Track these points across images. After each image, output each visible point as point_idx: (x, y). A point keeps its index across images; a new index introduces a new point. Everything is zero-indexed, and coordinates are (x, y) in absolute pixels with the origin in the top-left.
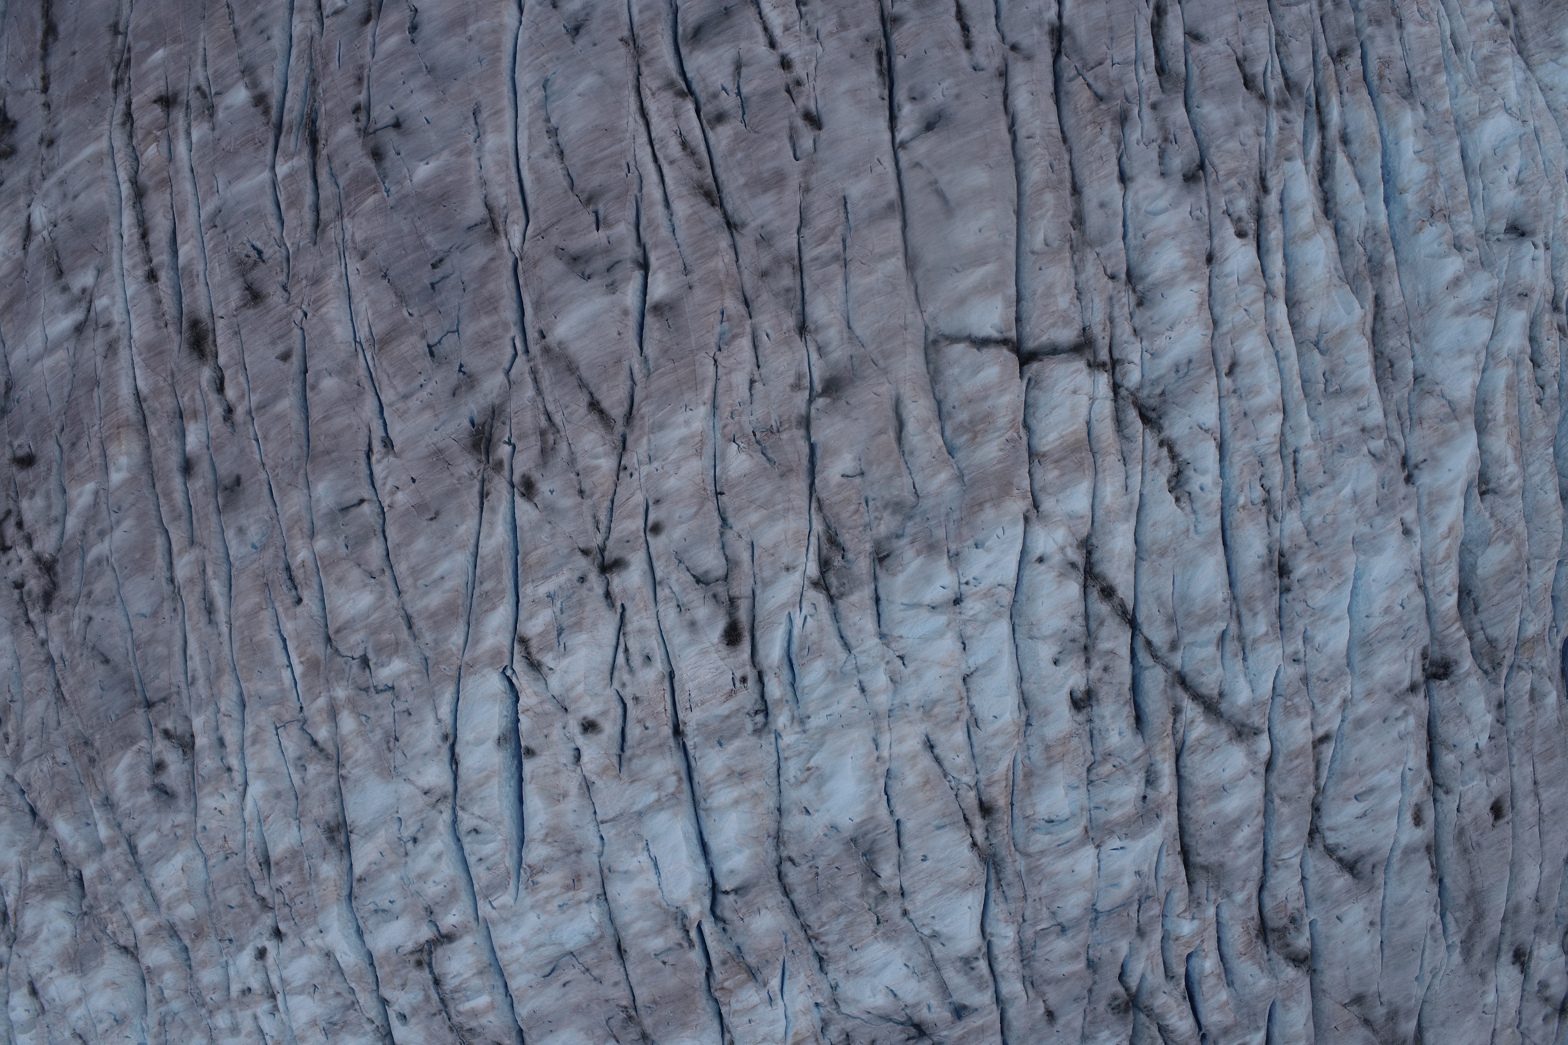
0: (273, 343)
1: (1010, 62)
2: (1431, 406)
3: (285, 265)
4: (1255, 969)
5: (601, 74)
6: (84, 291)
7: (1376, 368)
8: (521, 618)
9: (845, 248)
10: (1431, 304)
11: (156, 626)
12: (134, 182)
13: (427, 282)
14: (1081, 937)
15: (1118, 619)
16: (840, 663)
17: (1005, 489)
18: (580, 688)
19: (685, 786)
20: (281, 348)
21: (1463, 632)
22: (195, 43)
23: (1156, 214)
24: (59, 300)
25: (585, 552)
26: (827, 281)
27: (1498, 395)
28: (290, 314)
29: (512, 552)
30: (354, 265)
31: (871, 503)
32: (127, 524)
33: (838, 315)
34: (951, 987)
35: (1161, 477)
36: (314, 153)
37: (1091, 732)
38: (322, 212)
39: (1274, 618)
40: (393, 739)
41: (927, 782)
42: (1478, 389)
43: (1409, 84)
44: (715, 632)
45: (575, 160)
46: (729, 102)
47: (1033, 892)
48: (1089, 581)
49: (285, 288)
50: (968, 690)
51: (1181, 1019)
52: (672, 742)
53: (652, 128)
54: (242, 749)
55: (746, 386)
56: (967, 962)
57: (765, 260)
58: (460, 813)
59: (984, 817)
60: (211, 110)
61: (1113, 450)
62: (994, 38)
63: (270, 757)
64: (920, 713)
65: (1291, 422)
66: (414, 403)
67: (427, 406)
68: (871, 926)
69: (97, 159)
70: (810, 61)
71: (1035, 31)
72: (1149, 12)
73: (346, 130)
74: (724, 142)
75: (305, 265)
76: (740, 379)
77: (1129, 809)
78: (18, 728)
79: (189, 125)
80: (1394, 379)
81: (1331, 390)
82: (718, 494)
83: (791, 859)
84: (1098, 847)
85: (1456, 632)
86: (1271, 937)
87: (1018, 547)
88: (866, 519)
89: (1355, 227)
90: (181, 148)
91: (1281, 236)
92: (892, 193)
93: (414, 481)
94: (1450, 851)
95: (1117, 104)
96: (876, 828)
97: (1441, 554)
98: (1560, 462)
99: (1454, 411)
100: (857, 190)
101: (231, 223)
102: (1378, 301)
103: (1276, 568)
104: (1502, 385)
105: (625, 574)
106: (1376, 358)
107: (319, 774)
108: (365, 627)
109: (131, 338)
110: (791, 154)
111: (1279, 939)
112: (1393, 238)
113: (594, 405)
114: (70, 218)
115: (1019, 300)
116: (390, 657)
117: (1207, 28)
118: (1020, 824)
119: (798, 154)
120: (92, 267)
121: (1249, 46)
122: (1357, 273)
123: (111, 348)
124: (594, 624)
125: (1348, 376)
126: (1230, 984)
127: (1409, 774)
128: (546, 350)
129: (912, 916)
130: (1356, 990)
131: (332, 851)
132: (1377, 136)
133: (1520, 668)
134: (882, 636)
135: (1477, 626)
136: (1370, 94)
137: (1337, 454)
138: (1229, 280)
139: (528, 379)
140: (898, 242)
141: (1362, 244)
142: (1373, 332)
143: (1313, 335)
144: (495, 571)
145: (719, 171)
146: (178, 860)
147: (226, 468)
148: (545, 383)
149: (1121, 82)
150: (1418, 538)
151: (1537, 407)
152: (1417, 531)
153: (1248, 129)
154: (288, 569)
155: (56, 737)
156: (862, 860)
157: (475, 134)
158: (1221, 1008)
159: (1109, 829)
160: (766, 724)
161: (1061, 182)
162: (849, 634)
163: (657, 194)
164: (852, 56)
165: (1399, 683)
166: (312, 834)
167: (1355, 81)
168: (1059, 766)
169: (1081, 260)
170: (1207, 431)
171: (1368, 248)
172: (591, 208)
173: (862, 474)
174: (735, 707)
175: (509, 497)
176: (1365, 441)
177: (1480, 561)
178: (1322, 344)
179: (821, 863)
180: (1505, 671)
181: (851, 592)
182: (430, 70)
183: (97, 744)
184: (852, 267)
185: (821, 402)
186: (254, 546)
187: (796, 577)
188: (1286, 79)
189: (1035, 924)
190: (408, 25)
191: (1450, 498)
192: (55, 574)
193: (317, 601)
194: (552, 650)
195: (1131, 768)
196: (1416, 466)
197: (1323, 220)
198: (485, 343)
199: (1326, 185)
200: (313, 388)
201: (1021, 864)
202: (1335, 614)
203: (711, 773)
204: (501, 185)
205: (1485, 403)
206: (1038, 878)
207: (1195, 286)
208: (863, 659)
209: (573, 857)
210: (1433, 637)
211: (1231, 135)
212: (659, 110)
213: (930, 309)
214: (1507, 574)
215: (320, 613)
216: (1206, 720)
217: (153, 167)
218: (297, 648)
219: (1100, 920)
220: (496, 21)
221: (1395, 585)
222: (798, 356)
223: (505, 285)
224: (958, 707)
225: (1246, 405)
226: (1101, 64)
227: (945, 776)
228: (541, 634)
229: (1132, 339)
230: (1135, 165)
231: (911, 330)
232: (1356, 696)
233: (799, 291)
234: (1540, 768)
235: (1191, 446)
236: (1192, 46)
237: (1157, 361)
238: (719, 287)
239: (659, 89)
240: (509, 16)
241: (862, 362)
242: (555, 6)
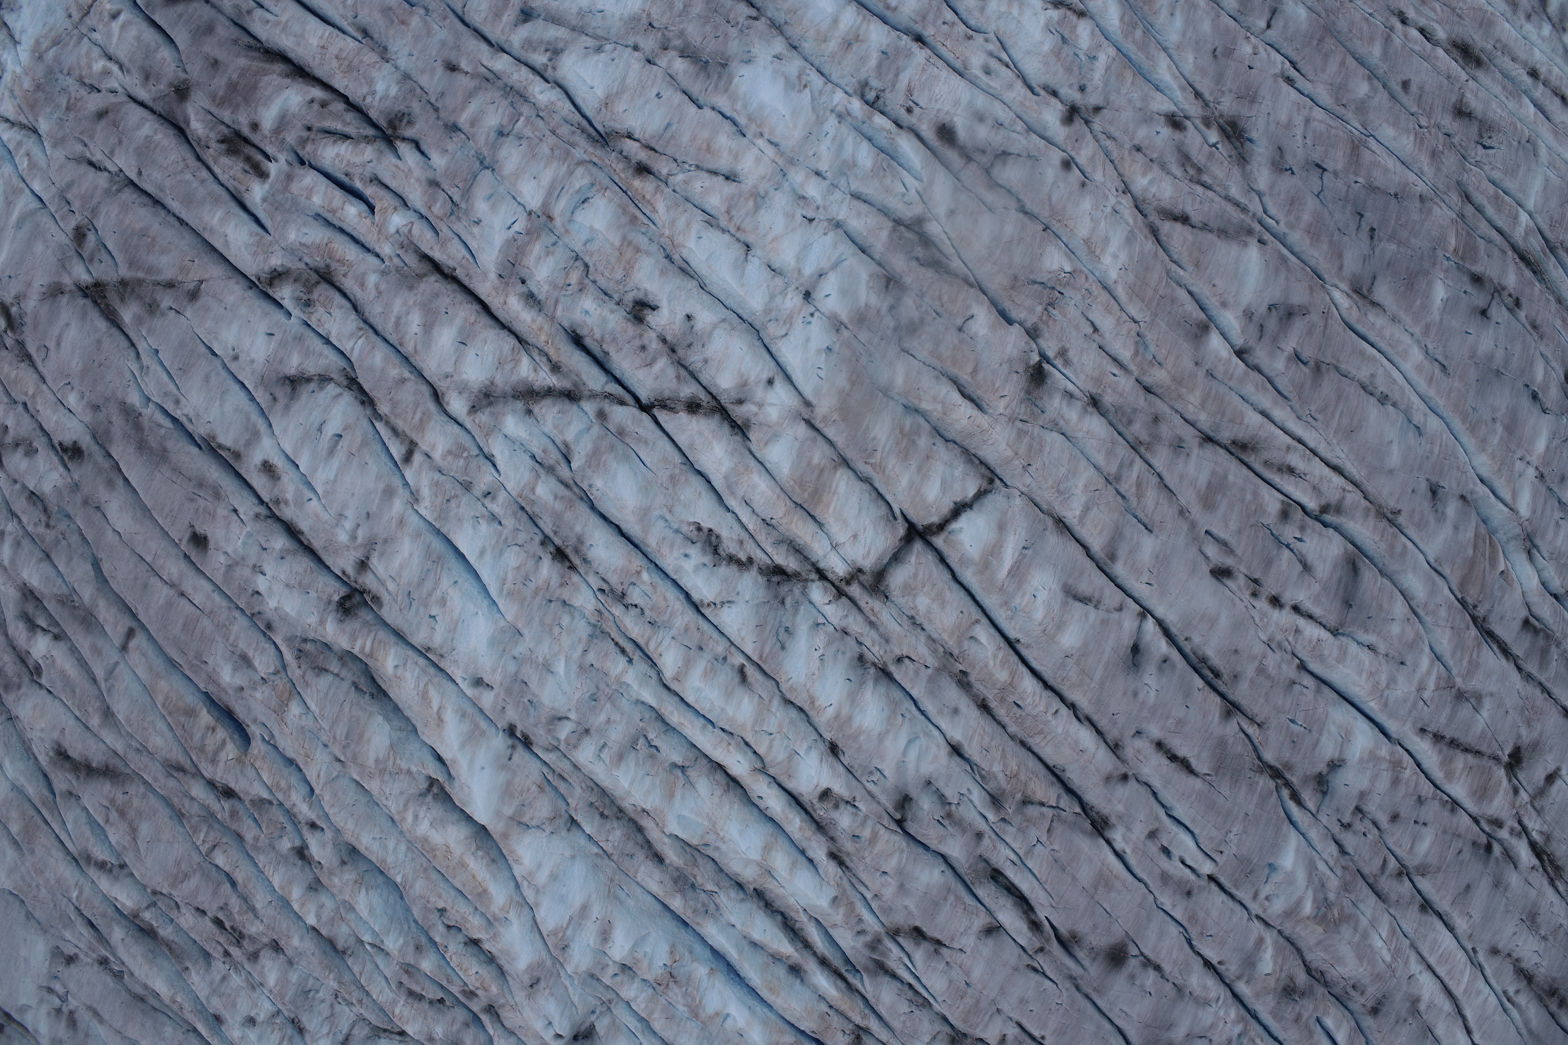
0: (1421, 88)
1: (1119, 763)
2: (543, 808)
3: (1462, 151)
4: (307, 240)
5: (1391, 472)
7: (615, 802)
8: (1098, 31)
9: (1118, 492)
10: (612, 895)
13: (1367, 215)
14: (481, 140)
15: (667, 394)
16: (852, 179)
17: (845, 412)
18: (1015, 11)
20: (1414, 88)
21: (356, 651)
23: (910, 742)
25: (1097, 109)
26: (1110, 453)
27: (488, 876)
29: (1144, 70)
30: (1421, 187)
31: (935, 315)
33: (1079, 435)
34: (551, 25)
35: (728, 533)
36: (1514, 248)
37: (611, 297)
38: (1473, 209)
39: (537, 510)
41: (708, 149)
42: (511, 864)
44: (961, 125)
45: (1352, 390)
46: (1289, 532)
47: (551, 140)
48: (714, 403)
49: (1449, 135)
50: (738, 240)
51: (338, 155)
52: (918, 28)
53: (1323, 464)
55: (1097, 323)
56: (555, 52)
57: (1164, 430)
59: (640, 163)
61: (784, 521)
62: (1145, 773)
64: (761, 191)
65: (654, 681)
66: (1299, 121)
67: (1289, 126)
68: (654, 16)
70: (1261, 619)
71: (1120, 808)
72: (1042, 914)
73: (1510, 281)
74: (1267, 497)
75: (1450, 161)
76: (1106, 323)
77: (530, 260)
80: (592, 804)
82: (1047, 229)
83: (756, 19)
84: (530, 213)
85: (362, 645)
86: (314, 277)
87: (798, 376)
88: (927, 300)
89: (728, 901)
91: (788, 829)
92: (1119, 569)
93: (1250, 67)
94: (214, 473)
95: (1010, 808)
96: (716, 87)
97: (432, 694)
99: (520, 823)
100: (1148, 545)
102: (659, 859)
103: (569, 551)
104: (492, 889)
105: (1058, 115)
106: (621, 810)
109: (1508, 21)
110: (1215, 531)
111: (308, 280)
112: (689, 927)
113: (1184, 219)
117: (988, 947)
118: (607, 182)
119: (1210, 537)
121: (942, 966)
122: (695, 864)
124: (1046, 64)
125: (637, 765)
126: (318, 216)
127: (308, 494)
129: (629, 50)
130: (203, 300)
133: (276, 673)
134: (838, 225)
135: (343, 673)
136: (804, 1033)
137: (594, 690)
138: (805, 746)
139: (1243, 200)
140: (1084, 533)
141: (711, 894)
142: (640, 829)
143: (692, 773)
144: (1143, 47)
145: (1252, 474)
148: (1229, 208)
149: (1021, 830)
150: (465, 687)
151: (441, 906)
152: (469, 692)
153: (888, 892)
156: (705, 57)
157: (1431, 351)
158: (310, 191)
159: (532, 234)
161: (1002, 700)
162: (864, 207)
163: (1279, 414)
164: (1236, 651)
165: (382, 555)
167: (828, 1027)
168: (617, 243)
169: (935, 651)
170: (723, 603)
171: (703, 895)
172: (1312, 363)
173: (960, 329)
174: (898, 85)
175: (1182, 107)
176: (578, 723)
177: (387, 727)
178: (679, 773)
179: (734, 32)
180: (288, 656)
181: (890, 236)
182: (1498, 373)
184: (1101, 482)
185: (1036, 358)
187: (941, 211)
188: (888, 972)
189: (528, 119)
190: (1540, 395)
191: (463, 746)
194: (1058, 24)
195: (556, 293)
197: (761, 883)
198: (1293, 203)
199: (779, 918)
200: (1369, 78)
201: (578, 153)
202: (488, 557)
203: (871, 30)
204: (1382, 328)
205: (495, 861)
206: (557, 153)
207: (830, 712)
208: (838, 195)
210: (383, 623)
211: (900, 872)
212: (1330, 481)
213: (1018, 502)
214: (355, 737)
216: (525, 381)
219: (478, 164)
220: (1490, 450)
221: (453, 628)
222: (1082, 377)
223: (1318, 255)
224: (737, 221)
225: (707, 656)
226: (1049, 831)
227: (698, 167)
228: (1074, 28)
229: (844, 624)
230: (957, 770)
231: (1020, 469)
232: (410, 511)
233: (1121, 428)
234: (190, 608)
235: (725, 580)
236: (989, 919)
237: (810, 622)
238: (1178, 380)
239: (1343, 498)
240: (1484, 463)
241: (1032, 413)
242: (1462, 497)
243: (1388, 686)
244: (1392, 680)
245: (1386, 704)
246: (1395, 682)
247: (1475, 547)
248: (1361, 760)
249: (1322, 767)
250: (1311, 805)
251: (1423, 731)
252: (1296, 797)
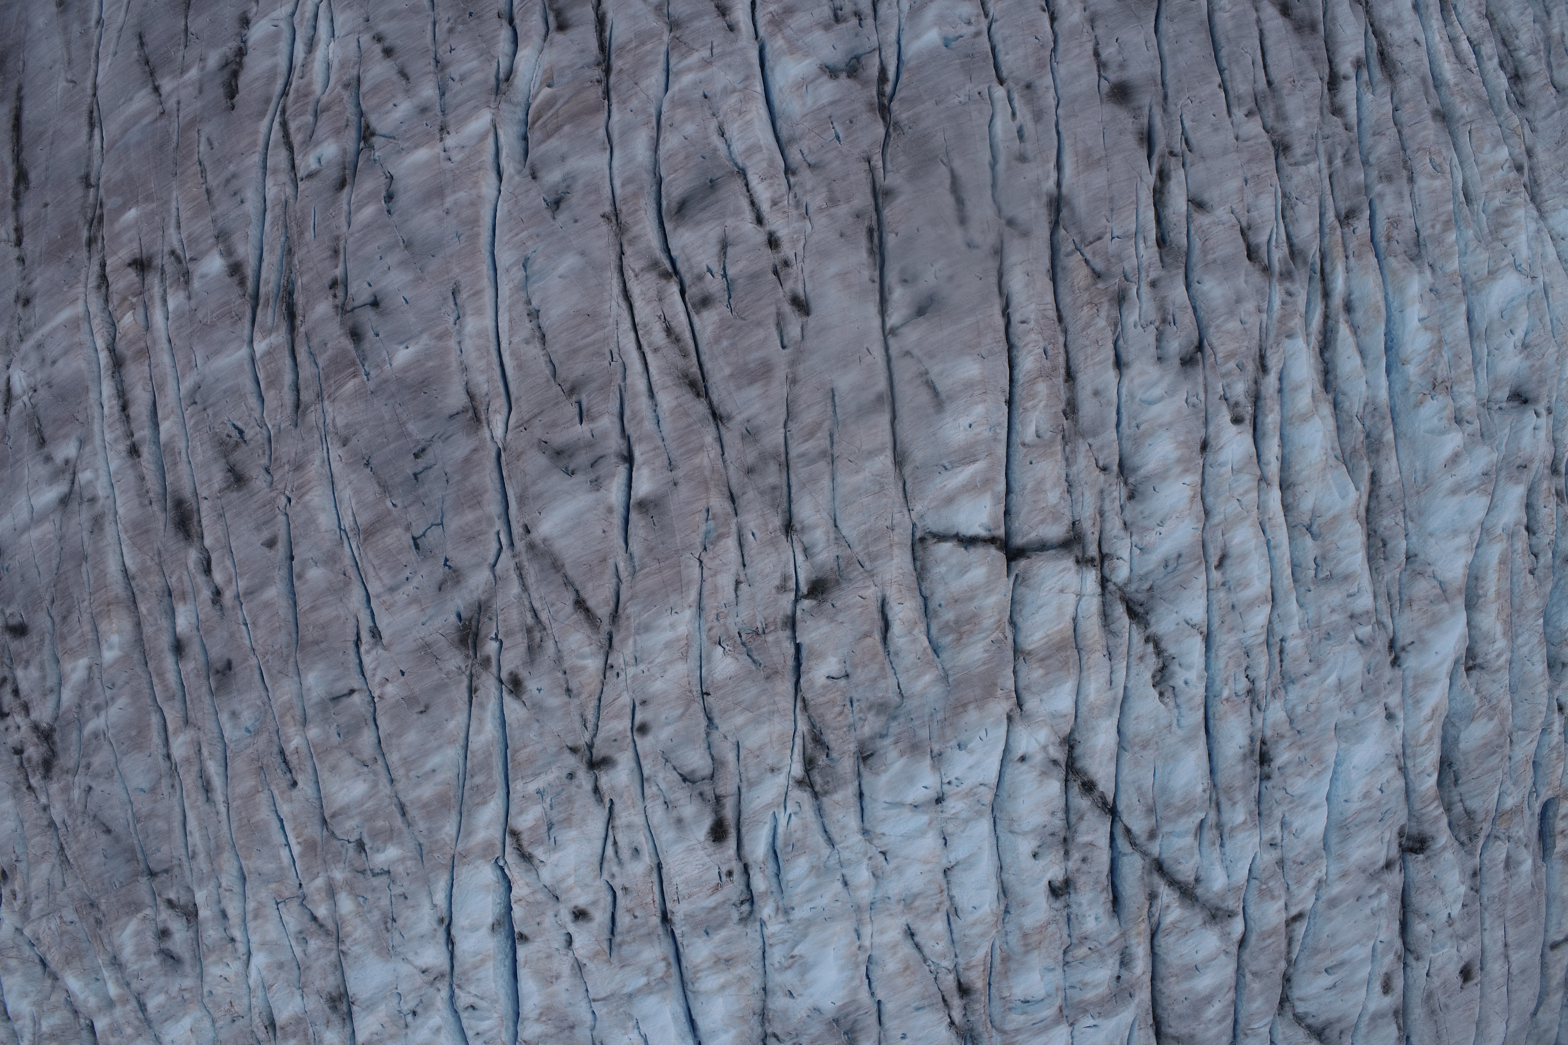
0: (258, 529)
1: (1006, 238)
2: (1422, 588)
3: (267, 447)
5: (583, 254)
6: (67, 462)
7: (1369, 547)
8: (512, 811)
9: (832, 443)
10: (1428, 482)
11: (155, 801)
12: (112, 349)
13: (410, 472)
15: (1097, 812)
16: (824, 859)
17: (989, 690)
18: (571, 881)
19: (674, 970)
20: (266, 535)
21: (1441, 809)
22: (167, 202)
23: (1151, 403)
24: (43, 470)
25: (574, 750)
26: (814, 480)
27: (1491, 571)
28: (274, 499)
29: (502, 746)
30: (336, 452)
31: (855, 704)
32: (122, 701)
33: (825, 514)
35: (1146, 673)
36: (292, 330)
37: (1069, 917)
38: (302, 393)
39: (1253, 806)
40: (390, 920)
41: (907, 968)
42: (1470, 566)
43: (1418, 244)
44: (702, 830)
45: (557, 347)
48: (1071, 777)
49: (267, 471)
50: (948, 882)
52: (660, 930)
53: (636, 312)
54: (244, 920)
55: (732, 587)
57: (751, 457)
58: (457, 991)
59: (962, 997)
60: (186, 277)
61: (1099, 647)
62: (989, 212)
63: (272, 931)
64: (901, 906)
65: (1280, 610)
66: (401, 596)
67: (414, 600)
69: (74, 324)
70: (798, 240)
71: (1033, 204)
72: (1151, 179)
73: (323, 308)
74: (710, 329)
75: (287, 449)
76: (726, 581)
77: (1103, 990)
78: (25, 887)
79: (165, 291)
80: (1385, 559)
81: (1321, 575)
82: (705, 694)
83: (775, 1036)
84: (1072, 1025)
85: (1435, 810)
87: (1001, 747)
88: (851, 720)
89: (1354, 403)
90: (158, 317)
91: (1278, 418)
92: (882, 385)
93: (403, 673)
94: (1417, 1013)
95: (1115, 283)
96: (857, 1010)
97: (1423, 736)
98: (1550, 630)
99: (1444, 591)
100: (844, 382)
101: (211, 401)
102: (1374, 479)
103: (1257, 757)
104: (1494, 561)
105: (612, 773)
106: (1369, 536)
107: (320, 949)
108: (360, 813)
109: (116, 513)
110: (778, 342)
112: (1392, 410)
113: (580, 604)
114: (49, 385)
115: (1009, 491)
116: (385, 842)
117: (1211, 195)
118: (997, 1003)
119: (786, 342)
120: (74, 438)
121: (1254, 214)
122: (1354, 451)
123: (97, 523)
124: (583, 820)
125: (1339, 562)
127: (1380, 947)
128: (531, 546)
131: (335, 1019)
132: (1382, 304)
133: (1497, 838)
134: (865, 832)
135: (1457, 799)
136: (1377, 256)
137: (1324, 642)
138: (1223, 469)
139: (514, 576)
140: (888, 438)
141: (1361, 419)
142: (1368, 510)
143: (1306, 519)
144: (485, 766)
145: (704, 358)
146: (187, 1022)
147: (217, 651)
148: (531, 580)
149: (1120, 258)
150: (1401, 723)
151: (1530, 577)
152: (1400, 715)
153: (1250, 306)
154: (282, 752)
155: (62, 897)
156: (844, 1039)
157: (455, 316)
159: (1083, 1009)
160: (751, 912)
161: (1055, 369)
162: (832, 830)
163: (641, 385)
164: (842, 236)
165: (1374, 863)
166: (315, 1004)
167: (1362, 245)
168: (1036, 952)
169: (1073, 451)
170: (1193, 626)
171: (1367, 423)
172: (574, 398)
173: (847, 676)
174: (721, 900)
175: (497, 693)
176: (1353, 628)
177: (1462, 736)
178: (1314, 528)
179: (804, 1040)
180: (1481, 843)
181: (835, 790)
182: (408, 245)
183: (103, 907)
184: (839, 464)
185: (806, 604)
186: (248, 730)
187: (781, 779)
188: (1291, 245)
190: (384, 194)
191: (1435, 681)
192: (54, 743)
193: (312, 784)
194: (542, 843)
195: (1106, 951)
196: (1403, 649)
197: (1322, 395)
198: (470, 538)
199: (1327, 355)
200: (300, 577)
201: (997, 1040)
202: (1313, 801)
203: (698, 960)
204: (483, 372)
205: (1477, 578)
207: (1188, 478)
208: (846, 855)
209: (567, 1033)
210: (1411, 814)
211: (1231, 313)
212: (642, 293)
213: (918, 507)
214: (1489, 749)
215: (316, 795)
216: (1182, 905)
217: (130, 336)
218: (294, 829)
220: (474, 192)
221: (1376, 770)
222: (784, 557)
223: (488, 478)
224: (938, 899)
225: (1234, 598)
226: (1100, 238)
227: (925, 960)
228: (532, 829)
229: (1122, 533)
230: (1132, 349)
231: (898, 530)
232: (1331, 877)
233: (785, 489)
234: (1511, 931)
235: (1177, 641)
236: (1195, 215)
237: (1146, 557)
238: (704, 484)
239: (642, 270)
240: (488, 186)
241: (849, 564)
242: (534, 177)
243: (734, 91)
244: (728, 91)
245: (747, 78)
246: (725, 88)
247: (559, 128)
248: (806, 55)
249: (843, 80)
250: (876, 61)
251: (731, 28)
252: (883, 78)
